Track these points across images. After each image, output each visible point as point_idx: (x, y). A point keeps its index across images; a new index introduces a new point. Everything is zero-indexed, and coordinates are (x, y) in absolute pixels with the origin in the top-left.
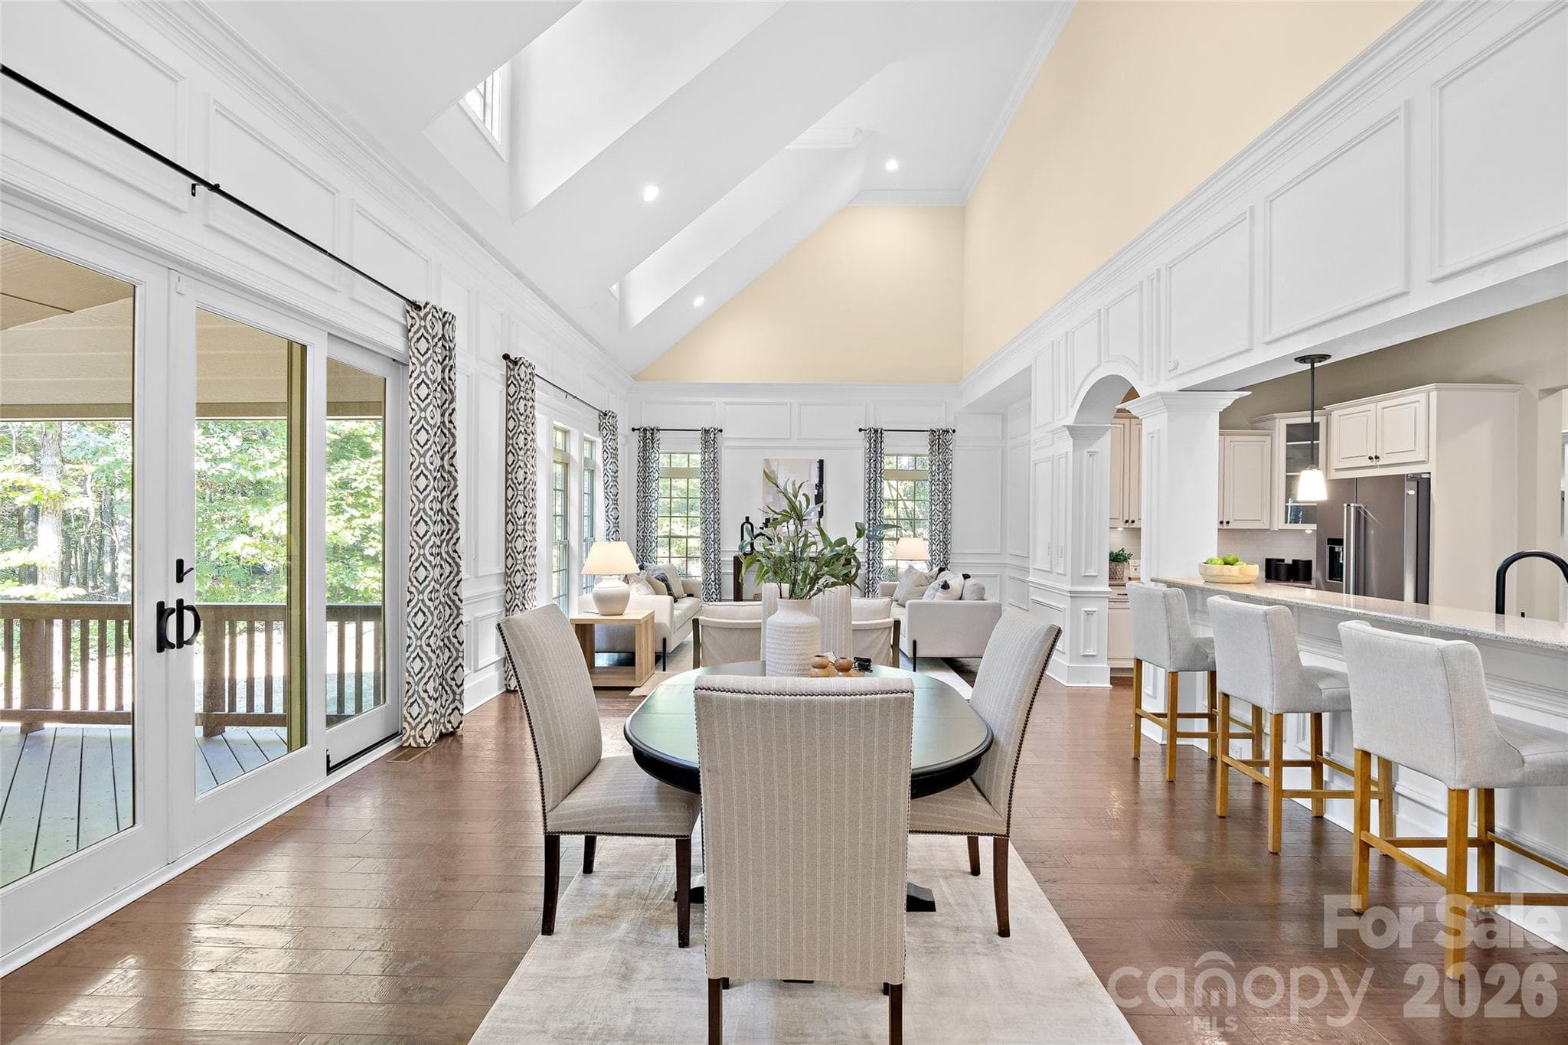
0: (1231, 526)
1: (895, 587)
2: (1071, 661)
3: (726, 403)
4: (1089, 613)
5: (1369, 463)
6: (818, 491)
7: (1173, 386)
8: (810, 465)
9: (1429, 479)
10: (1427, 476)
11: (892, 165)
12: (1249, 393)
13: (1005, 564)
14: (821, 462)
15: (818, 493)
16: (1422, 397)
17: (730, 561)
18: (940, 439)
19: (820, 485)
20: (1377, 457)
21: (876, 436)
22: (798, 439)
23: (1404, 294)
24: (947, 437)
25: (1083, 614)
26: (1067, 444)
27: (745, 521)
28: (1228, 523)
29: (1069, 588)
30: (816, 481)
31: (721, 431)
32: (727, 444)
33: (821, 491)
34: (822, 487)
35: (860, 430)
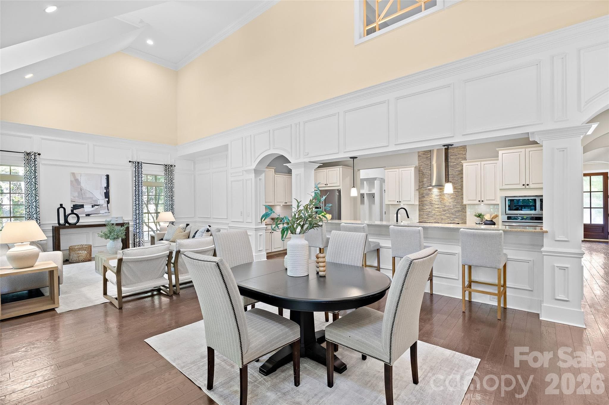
0: (287, 204)
1: (164, 234)
2: (255, 254)
3: (43, 139)
4: (260, 235)
5: (325, 186)
6: (106, 190)
7: (307, 160)
8: (101, 177)
9: (340, 191)
10: (340, 190)
11: (150, 42)
12: (322, 164)
13: (196, 221)
14: (108, 176)
15: (106, 191)
16: (338, 169)
17: (51, 229)
18: (169, 169)
19: (107, 187)
20: (327, 184)
21: (138, 165)
22: (93, 163)
23: (388, 146)
24: (172, 168)
25: (259, 236)
26: (253, 175)
27: (59, 206)
28: (287, 203)
29: (255, 227)
30: (105, 185)
31: (39, 154)
32: (43, 162)
33: (108, 190)
34: (109, 189)
35: (130, 162)
